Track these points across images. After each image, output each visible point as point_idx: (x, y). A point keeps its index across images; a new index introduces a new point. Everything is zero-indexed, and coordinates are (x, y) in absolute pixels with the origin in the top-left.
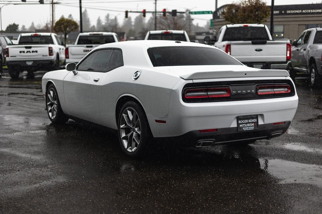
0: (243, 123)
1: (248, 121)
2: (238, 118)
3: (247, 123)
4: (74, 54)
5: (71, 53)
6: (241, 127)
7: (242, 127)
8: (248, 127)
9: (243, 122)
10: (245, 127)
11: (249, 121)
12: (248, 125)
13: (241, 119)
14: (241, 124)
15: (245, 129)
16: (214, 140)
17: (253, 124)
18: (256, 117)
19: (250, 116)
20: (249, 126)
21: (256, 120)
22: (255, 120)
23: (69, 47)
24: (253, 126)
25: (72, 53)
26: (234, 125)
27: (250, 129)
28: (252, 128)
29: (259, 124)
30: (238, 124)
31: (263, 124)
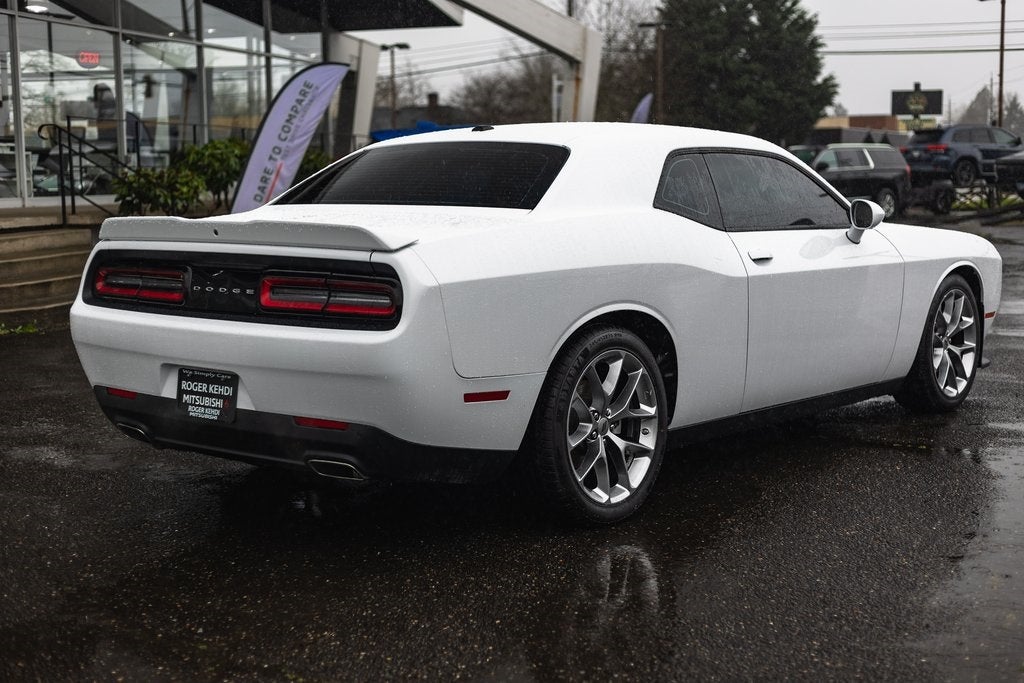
0: (191, 392)
1: (208, 389)
2: (187, 374)
3: (203, 394)
6: (186, 401)
8: (203, 406)
9: (192, 386)
10: (196, 406)
11: (211, 389)
12: (207, 401)
13: (187, 378)
14: (187, 392)
15: (193, 412)
17: (219, 403)
19: (215, 372)
20: (208, 407)
21: (230, 391)
22: (227, 391)
24: (218, 409)
26: (169, 391)
27: (206, 416)
28: (212, 415)
29: (237, 407)
30: (181, 392)
31: (254, 409)
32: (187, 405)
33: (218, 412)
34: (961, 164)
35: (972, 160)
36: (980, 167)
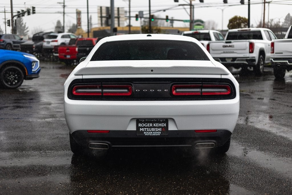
0: (144, 127)
1: (153, 125)
2: (138, 121)
3: (150, 127)
4: (214, 49)
5: (211, 49)
6: (142, 131)
7: (144, 132)
8: (151, 131)
9: (144, 125)
10: (148, 132)
11: (154, 125)
12: (153, 129)
13: (141, 122)
14: (142, 127)
16: (109, 143)
17: (160, 129)
18: (166, 121)
19: (157, 119)
20: (154, 131)
21: (165, 125)
22: (163, 125)
23: (210, 43)
24: (160, 131)
25: (213, 49)
26: (132, 127)
27: (154, 135)
28: (159, 134)
29: (169, 130)
30: (138, 128)
31: (177, 130)
32: (142, 132)
33: (160, 133)
34: (8, 45)
35: (10, 44)
36: (13, 46)
